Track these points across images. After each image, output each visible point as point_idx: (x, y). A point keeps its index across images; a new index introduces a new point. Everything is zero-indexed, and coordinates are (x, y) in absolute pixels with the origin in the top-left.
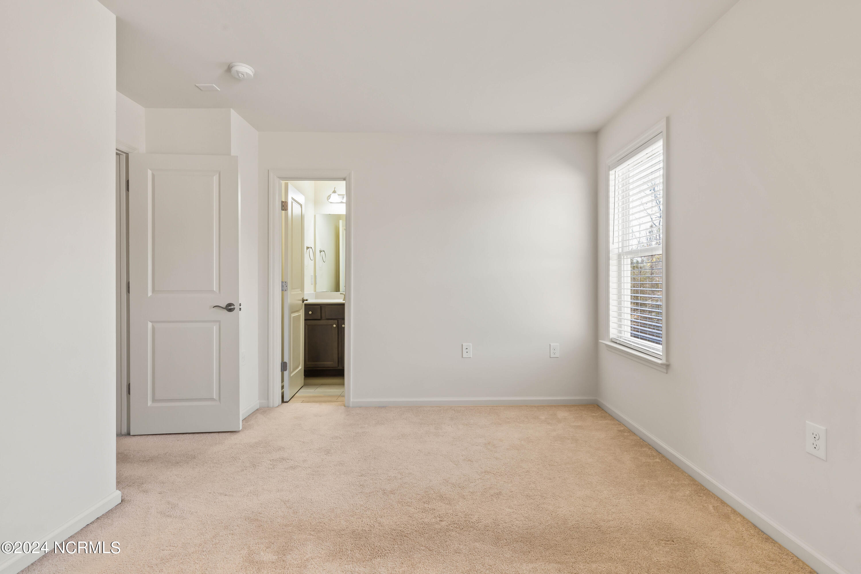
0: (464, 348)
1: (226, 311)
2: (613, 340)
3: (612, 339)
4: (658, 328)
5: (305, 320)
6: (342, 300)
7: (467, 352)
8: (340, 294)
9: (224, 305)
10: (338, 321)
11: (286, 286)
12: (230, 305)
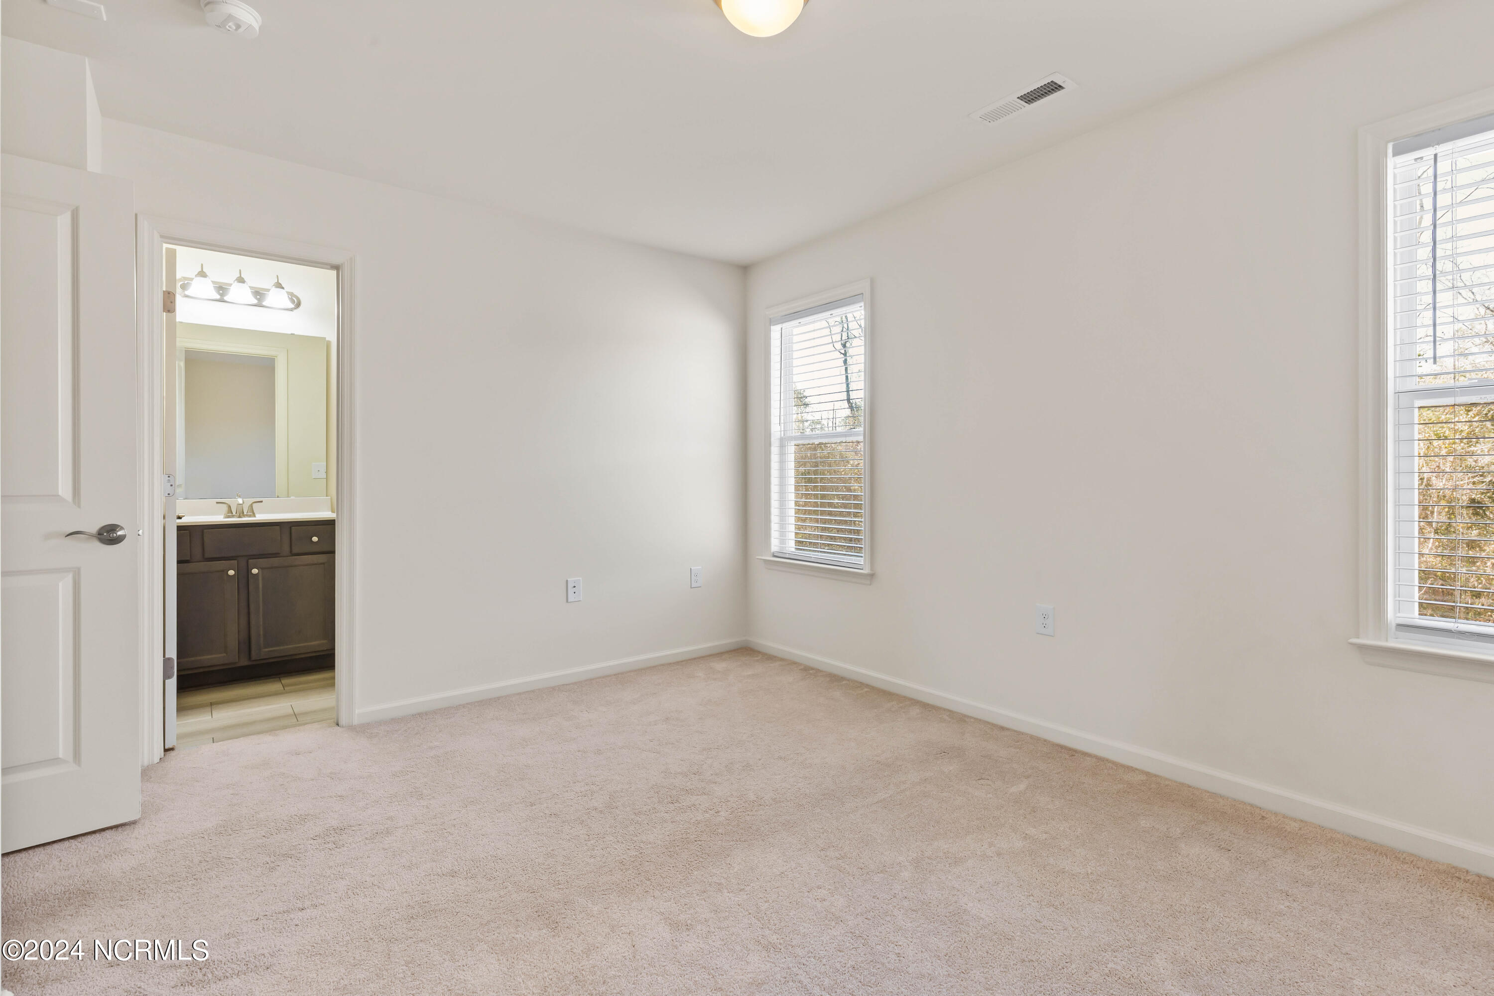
0: (570, 585)
1: (97, 544)
2: (775, 555)
3: (773, 553)
4: (858, 532)
5: (179, 562)
6: (223, 516)
7: (575, 593)
8: (217, 503)
9: (94, 528)
10: (238, 562)
11: (172, 485)
12: (112, 528)
